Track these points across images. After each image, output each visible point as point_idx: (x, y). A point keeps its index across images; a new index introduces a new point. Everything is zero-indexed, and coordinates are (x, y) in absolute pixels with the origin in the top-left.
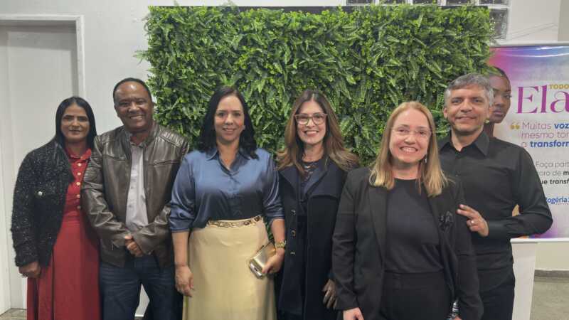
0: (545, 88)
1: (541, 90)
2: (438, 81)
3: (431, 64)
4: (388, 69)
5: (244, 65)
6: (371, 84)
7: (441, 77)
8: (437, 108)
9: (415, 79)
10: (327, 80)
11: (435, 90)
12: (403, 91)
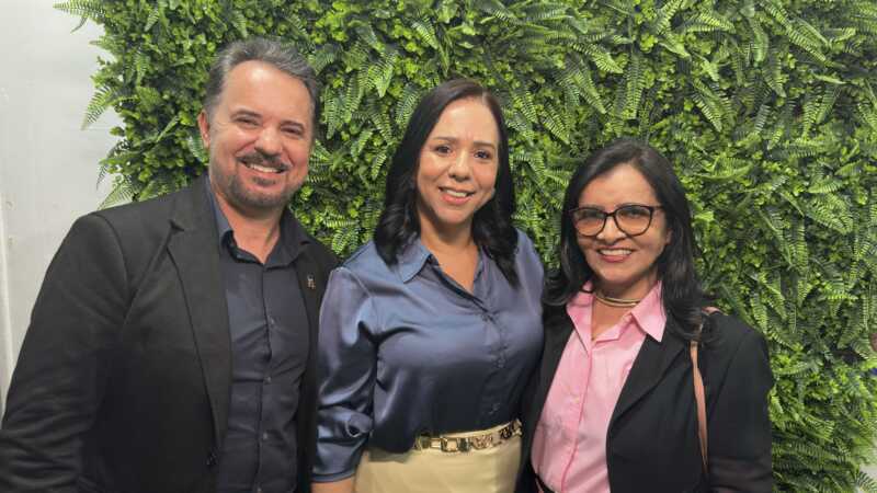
2: (812, 71)
3: (796, 27)
4: (695, 38)
5: (339, 29)
6: (652, 77)
7: (823, 59)
8: (805, 134)
9: (760, 63)
10: (546, 67)
11: (803, 92)
12: (729, 93)
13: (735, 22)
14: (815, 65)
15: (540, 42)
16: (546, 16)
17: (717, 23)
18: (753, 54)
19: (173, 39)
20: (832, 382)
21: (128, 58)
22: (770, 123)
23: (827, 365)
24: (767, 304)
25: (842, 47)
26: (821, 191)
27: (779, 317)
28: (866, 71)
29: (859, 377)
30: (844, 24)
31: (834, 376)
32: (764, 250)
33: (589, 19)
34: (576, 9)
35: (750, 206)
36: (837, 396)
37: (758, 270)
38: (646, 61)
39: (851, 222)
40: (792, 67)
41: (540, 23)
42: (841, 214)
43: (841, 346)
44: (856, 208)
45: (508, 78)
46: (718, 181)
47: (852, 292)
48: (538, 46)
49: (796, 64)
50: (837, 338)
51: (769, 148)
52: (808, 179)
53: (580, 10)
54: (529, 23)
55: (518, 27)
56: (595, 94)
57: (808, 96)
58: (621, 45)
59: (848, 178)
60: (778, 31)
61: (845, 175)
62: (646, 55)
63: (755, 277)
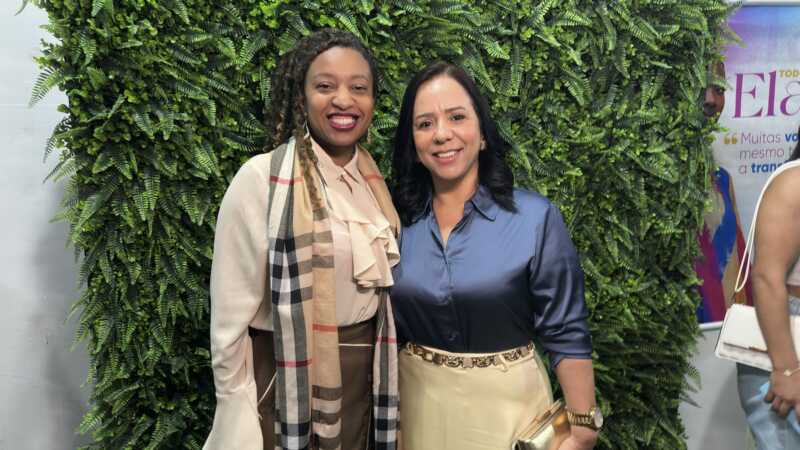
0: (773, 75)
1: (768, 78)
2: (648, 57)
3: (637, 24)
4: (562, 31)
5: (271, 18)
6: (529, 62)
7: (656, 48)
8: (643, 107)
9: (610, 51)
10: (448, 53)
11: (641, 74)
12: (587, 75)
13: (592, 18)
14: (650, 53)
15: (442, 32)
16: (448, 10)
17: (580, 19)
18: (606, 45)
19: (117, 24)
20: (666, 295)
21: (74, 40)
22: (617, 98)
23: (662, 284)
24: (618, 240)
25: (669, 39)
26: (656, 150)
27: (626, 248)
28: (685, 58)
29: (684, 291)
30: (671, 21)
31: (666, 291)
32: (614, 197)
33: (481, 14)
34: (470, 5)
35: (604, 164)
36: (670, 306)
37: (610, 214)
38: (524, 48)
39: (677, 174)
40: (633, 54)
41: (441, 16)
42: (670, 168)
43: (671, 268)
44: (680, 163)
45: (417, 61)
46: (582, 145)
47: (678, 227)
48: (441, 36)
49: (636, 52)
50: (668, 263)
51: (618, 118)
52: (647, 142)
53: (473, 6)
54: (432, 16)
55: (424, 19)
56: (487, 76)
57: (644, 77)
58: (506, 35)
59: (674, 140)
60: (623, 27)
61: (672, 138)
62: (524, 44)
63: (609, 219)
